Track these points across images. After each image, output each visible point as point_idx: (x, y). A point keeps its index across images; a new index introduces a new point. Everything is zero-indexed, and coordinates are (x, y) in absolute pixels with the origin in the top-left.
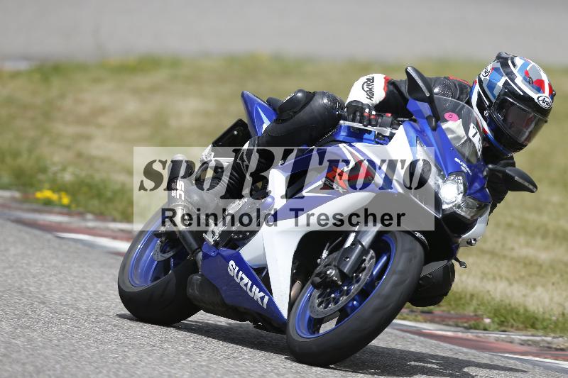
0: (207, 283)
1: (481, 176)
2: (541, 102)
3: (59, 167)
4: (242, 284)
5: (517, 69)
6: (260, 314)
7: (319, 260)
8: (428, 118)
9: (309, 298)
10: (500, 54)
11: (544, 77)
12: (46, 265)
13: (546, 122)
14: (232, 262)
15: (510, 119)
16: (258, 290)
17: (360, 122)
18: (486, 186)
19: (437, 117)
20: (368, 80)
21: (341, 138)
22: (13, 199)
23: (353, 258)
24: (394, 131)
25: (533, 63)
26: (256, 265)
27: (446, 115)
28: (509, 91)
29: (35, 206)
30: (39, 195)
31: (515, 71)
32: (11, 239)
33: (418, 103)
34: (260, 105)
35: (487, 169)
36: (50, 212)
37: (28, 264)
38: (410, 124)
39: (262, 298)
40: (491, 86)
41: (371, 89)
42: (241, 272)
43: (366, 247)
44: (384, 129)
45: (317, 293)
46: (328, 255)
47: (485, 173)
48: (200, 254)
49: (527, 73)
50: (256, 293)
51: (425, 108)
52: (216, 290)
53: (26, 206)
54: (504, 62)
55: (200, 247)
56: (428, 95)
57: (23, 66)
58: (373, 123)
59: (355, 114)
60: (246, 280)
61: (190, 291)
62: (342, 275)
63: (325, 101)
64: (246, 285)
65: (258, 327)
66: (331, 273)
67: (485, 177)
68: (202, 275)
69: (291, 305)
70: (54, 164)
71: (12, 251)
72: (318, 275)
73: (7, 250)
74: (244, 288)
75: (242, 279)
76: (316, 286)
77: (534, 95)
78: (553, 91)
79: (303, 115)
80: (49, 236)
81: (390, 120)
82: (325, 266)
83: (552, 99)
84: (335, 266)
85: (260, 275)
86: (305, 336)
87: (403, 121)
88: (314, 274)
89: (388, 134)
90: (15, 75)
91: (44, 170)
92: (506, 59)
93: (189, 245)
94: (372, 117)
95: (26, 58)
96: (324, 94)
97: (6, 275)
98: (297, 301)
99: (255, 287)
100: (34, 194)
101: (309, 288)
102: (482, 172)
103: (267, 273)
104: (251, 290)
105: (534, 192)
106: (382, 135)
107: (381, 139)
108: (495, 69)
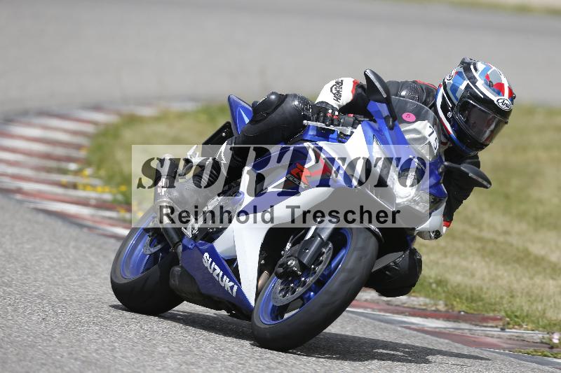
0: (185, 274)
1: (436, 172)
2: (500, 104)
4: (215, 275)
5: (479, 73)
6: (230, 303)
7: (283, 252)
8: (386, 119)
10: (464, 59)
11: (504, 81)
13: (506, 123)
14: (206, 254)
15: (472, 121)
16: (228, 280)
17: (323, 122)
19: (395, 117)
20: (337, 83)
21: (308, 138)
23: (313, 249)
24: (354, 130)
25: (494, 68)
26: (227, 257)
27: (404, 116)
28: (470, 93)
31: (476, 75)
33: (378, 104)
34: (242, 107)
35: (443, 166)
38: (370, 124)
39: (232, 288)
40: (455, 89)
41: (338, 91)
42: (214, 263)
43: (325, 239)
44: (345, 128)
46: (291, 247)
47: (441, 170)
48: (180, 248)
49: (487, 77)
50: (227, 283)
51: (384, 109)
54: (467, 67)
55: (181, 241)
56: (385, 96)
58: (336, 123)
59: (318, 114)
60: (218, 270)
61: (172, 281)
62: (303, 266)
63: (296, 103)
64: (218, 275)
65: (232, 315)
66: (292, 263)
67: (441, 174)
68: (182, 267)
69: (258, 294)
72: (281, 266)
74: (216, 278)
75: (215, 269)
76: (279, 276)
77: (494, 98)
78: (513, 94)
79: (276, 116)
81: (352, 120)
82: (288, 257)
83: (512, 101)
84: (295, 257)
85: (230, 265)
86: (268, 323)
87: (362, 121)
88: (278, 265)
89: (349, 133)
92: (469, 64)
93: (171, 239)
94: (335, 117)
96: (295, 96)
98: (263, 290)
99: (225, 277)
101: (274, 278)
102: (438, 169)
103: (237, 265)
104: (222, 280)
105: (487, 188)
106: (343, 134)
107: (343, 138)
108: (458, 73)
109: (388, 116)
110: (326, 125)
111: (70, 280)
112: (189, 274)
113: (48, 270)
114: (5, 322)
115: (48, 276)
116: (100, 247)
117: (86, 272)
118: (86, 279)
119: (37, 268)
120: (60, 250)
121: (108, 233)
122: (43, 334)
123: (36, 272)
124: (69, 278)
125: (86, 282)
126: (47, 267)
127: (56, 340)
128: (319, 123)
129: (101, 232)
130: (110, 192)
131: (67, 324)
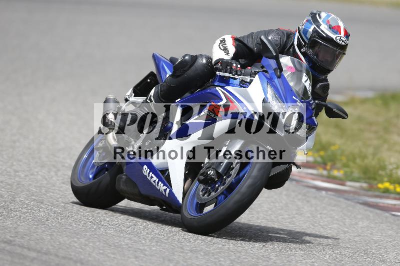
0: (129, 181)
1: (310, 108)
2: (338, 40)
3: (395, 166)
4: (152, 181)
5: (322, 19)
6: (164, 201)
7: (203, 165)
8: (275, 70)
9: (196, 190)
12: (384, 235)
13: (344, 54)
14: (145, 167)
16: (162, 185)
17: (230, 73)
18: (313, 115)
19: (281, 69)
20: (221, 41)
21: (217, 84)
22: (362, 188)
23: (226, 163)
24: (252, 79)
25: (333, 16)
26: (161, 168)
29: (377, 193)
30: (380, 186)
31: (320, 21)
32: (359, 217)
33: (269, 60)
34: (164, 61)
35: (314, 103)
36: (388, 198)
37: (371, 234)
38: (263, 74)
39: (165, 190)
40: (305, 32)
42: (151, 173)
44: (246, 77)
45: (202, 187)
47: (313, 106)
49: (328, 22)
50: (161, 187)
51: (273, 63)
52: (134, 185)
53: (370, 193)
56: (274, 54)
57: (370, 94)
58: (239, 73)
59: (226, 67)
60: (155, 178)
62: (219, 175)
64: (155, 181)
65: (163, 209)
66: (211, 173)
67: (313, 109)
68: (126, 175)
69: (184, 194)
70: (391, 164)
71: (360, 224)
72: (202, 174)
73: (356, 224)
74: (153, 183)
75: (152, 177)
76: (200, 182)
77: (333, 36)
80: (387, 214)
81: (250, 71)
82: (207, 168)
83: (347, 38)
84: (213, 168)
85: (164, 174)
86: (194, 215)
87: (258, 72)
88: (199, 174)
89: (248, 81)
90: (364, 101)
91: (383, 168)
94: (238, 69)
95: (371, 89)
97: (356, 242)
98: (189, 191)
99: (160, 183)
100: (377, 184)
101: (196, 183)
103: (169, 173)
104: (158, 185)
105: (345, 119)
106: (245, 81)
107: (244, 84)
108: (308, 21)
109: (276, 68)
110: (233, 75)
111: (283, 218)
112: (131, 181)
113: (267, 211)
114: (236, 248)
115: (267, 216)
116: (305, 195)
117: (294, 212)
118: (294, 217)
119: (259, 209)
120: (275, 197)
121: (310, 185)
122: (263, 256)
123: (258, 213)
124: (283, 217)
125: (294, 219)
126: (266, 209)
127: (272, 260)
128: (226, 74)
129: (305, 184)
130: (313, 156)
131: (281, 250)
